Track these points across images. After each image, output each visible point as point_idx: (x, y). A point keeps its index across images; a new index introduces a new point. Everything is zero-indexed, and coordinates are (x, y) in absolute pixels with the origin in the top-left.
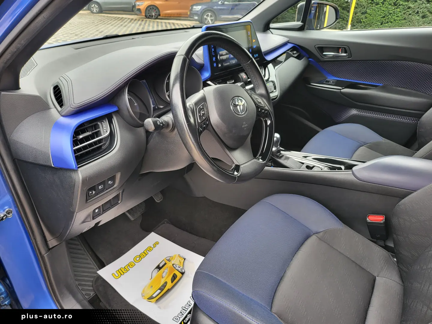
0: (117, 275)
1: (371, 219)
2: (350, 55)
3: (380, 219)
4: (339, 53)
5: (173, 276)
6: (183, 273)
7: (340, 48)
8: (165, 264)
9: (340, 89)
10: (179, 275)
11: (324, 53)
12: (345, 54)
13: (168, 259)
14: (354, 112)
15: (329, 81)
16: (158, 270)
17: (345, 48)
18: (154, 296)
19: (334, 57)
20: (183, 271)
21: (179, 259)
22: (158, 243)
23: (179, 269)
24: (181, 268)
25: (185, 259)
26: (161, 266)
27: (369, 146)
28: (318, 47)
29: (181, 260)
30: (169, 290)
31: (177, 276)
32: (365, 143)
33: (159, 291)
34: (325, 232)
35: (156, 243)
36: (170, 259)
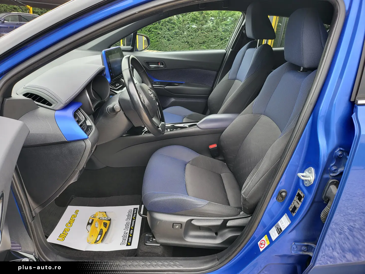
0: (62, 239)
1: (211, 147)
2: (165, 66)
3: (215, 146)
4: (159, 65)
5: (104, 224)
6: (110, 220)
7: (159, 62)
8: (93, 220)
9: (164, 87)
10: (108, 222)
11: (150, 66)
12: (163, 66)
13: (93, 216)
14: (173, 100)
15: (156, 83)
16: (90, 225)
17: (162, 62)
18: (98, 239)
19: (155, 67)
20: (109, 219)
21: (101, 214)
22: (78, 211)
23: (106, 219)
24: (106, 218)
25: (105, 212)
26: (90, 222)
27: (187, 117)
28: (146, 62)
29: (103, 214)
30: (106, 233)
31: (107, 223)
32: (185, 116)
33: (100, 236)
34: (193, 160)
35: (76, 211)
36: (94, 216)
